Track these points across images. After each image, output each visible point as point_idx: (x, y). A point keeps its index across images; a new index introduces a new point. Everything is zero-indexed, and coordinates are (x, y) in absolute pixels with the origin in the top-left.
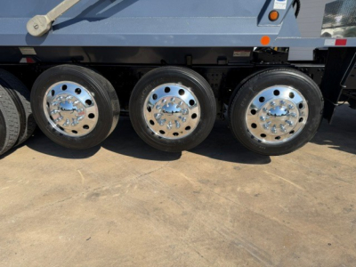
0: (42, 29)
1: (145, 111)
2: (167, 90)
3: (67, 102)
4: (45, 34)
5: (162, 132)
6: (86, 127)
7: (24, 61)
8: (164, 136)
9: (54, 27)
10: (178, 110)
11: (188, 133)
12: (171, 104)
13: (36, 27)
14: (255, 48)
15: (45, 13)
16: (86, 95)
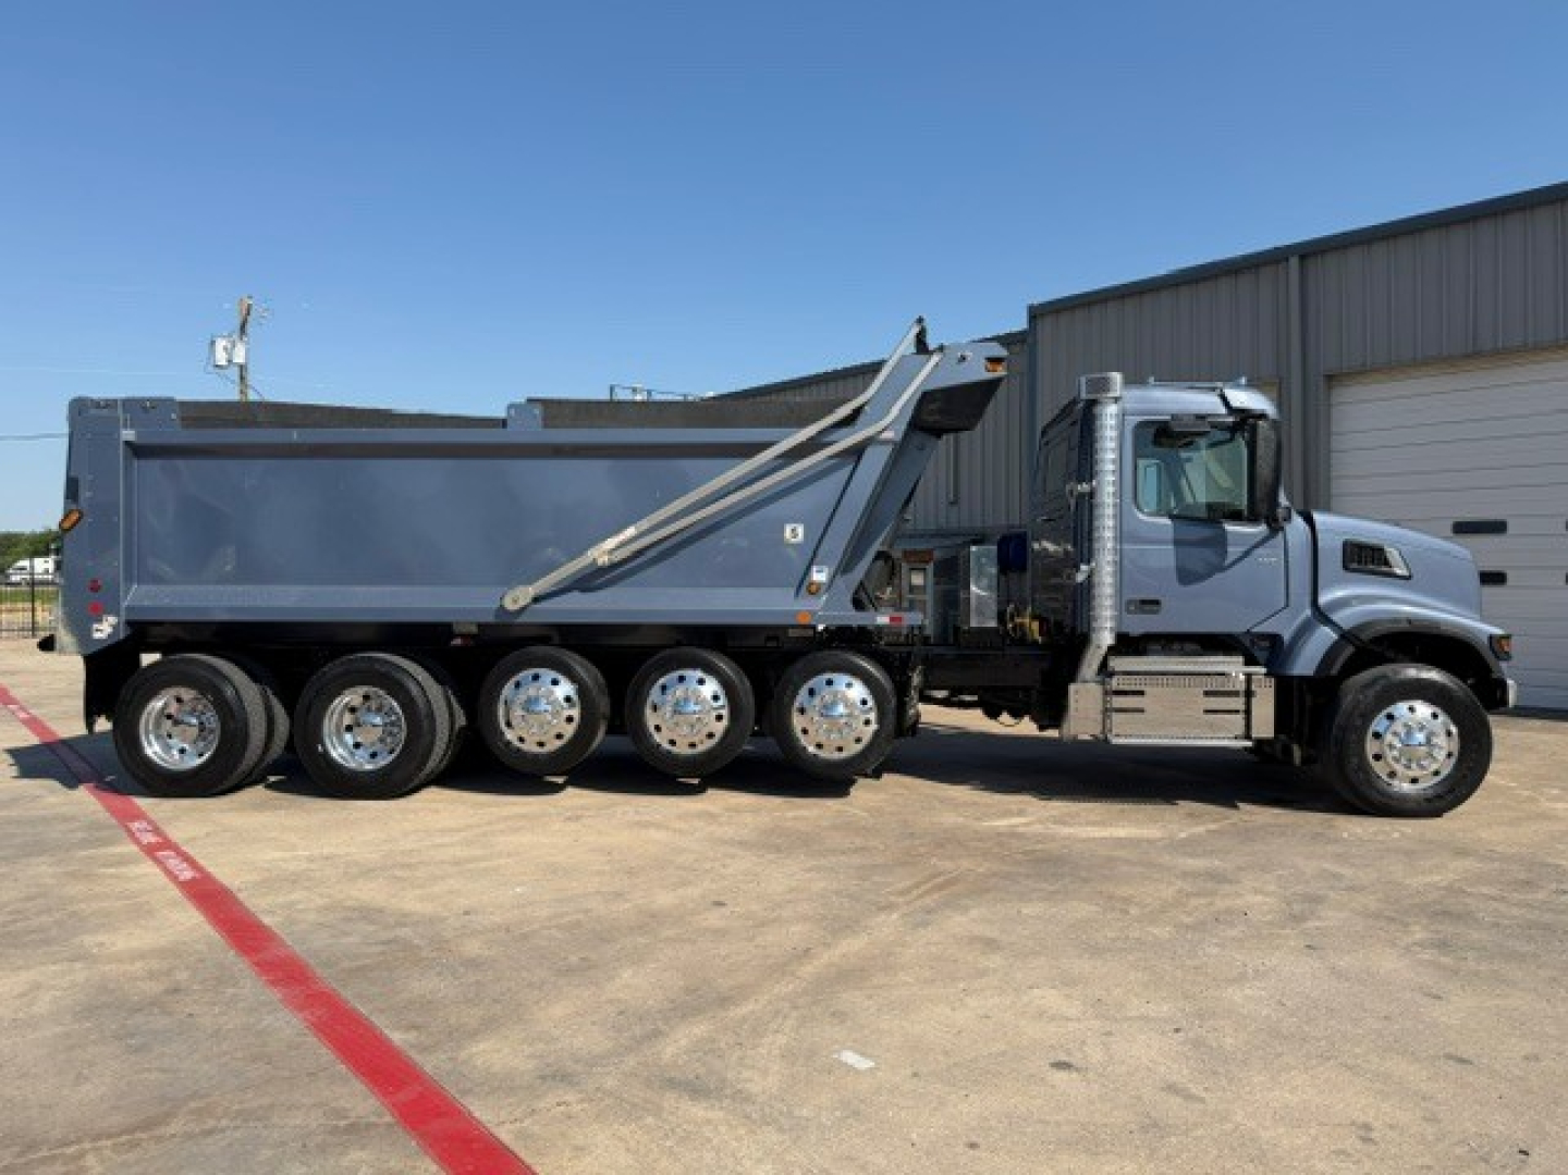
0: (522, 603)
1: (648, 711)
2: (682, 679)
3: (536, 700)
4: (523, 609)
5: (673, 743)
6: (559, 736)
7: (458, 642)
8: (675, 750)
9: (536, 600)
10: (697, 708)
11: (711, 743)
12: (686, 700)
13: (515, 601)
14: (821, 627)
15: (530, 583)
16: (565, 688)
